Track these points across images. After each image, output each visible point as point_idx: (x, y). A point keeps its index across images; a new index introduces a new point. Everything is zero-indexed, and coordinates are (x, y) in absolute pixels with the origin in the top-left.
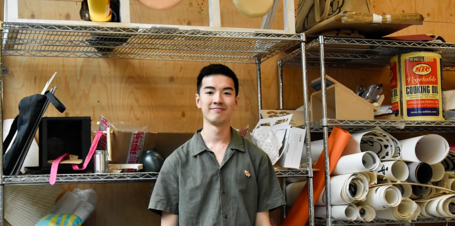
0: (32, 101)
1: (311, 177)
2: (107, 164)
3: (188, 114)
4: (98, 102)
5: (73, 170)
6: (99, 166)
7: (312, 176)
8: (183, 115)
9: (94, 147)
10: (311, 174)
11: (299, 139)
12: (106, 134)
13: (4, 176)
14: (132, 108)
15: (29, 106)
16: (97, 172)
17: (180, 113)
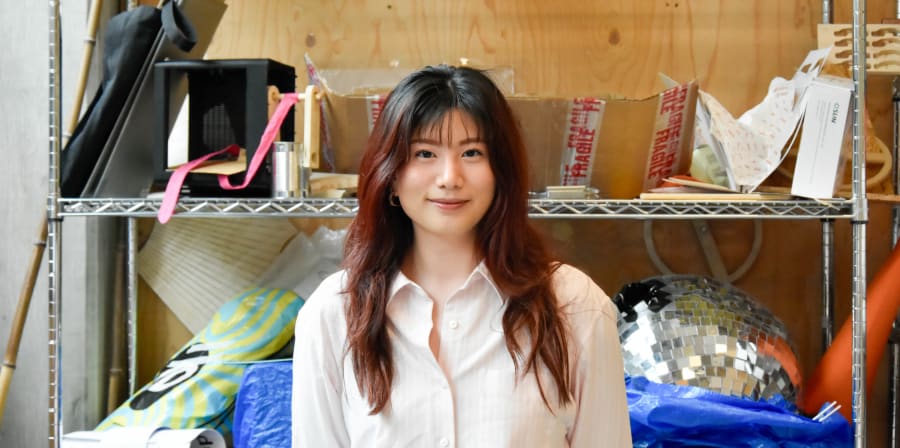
0: (129, 23)
1: (862, 222)
2: (304, 175)
3: (627, 36)
4: (389, 7)
5: (220, 188)
6: (284, 181)
7: (865, 218)
8: (614, 38)
9: (271, 133)
10: (861, 214)
11: (831, 117)
12: (303, 100)
13: (60, 200)
14: (475, 22)
15: (122, 34)
16: (280, 194)
17: (606, 34)
